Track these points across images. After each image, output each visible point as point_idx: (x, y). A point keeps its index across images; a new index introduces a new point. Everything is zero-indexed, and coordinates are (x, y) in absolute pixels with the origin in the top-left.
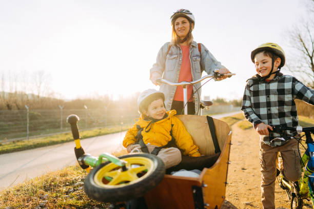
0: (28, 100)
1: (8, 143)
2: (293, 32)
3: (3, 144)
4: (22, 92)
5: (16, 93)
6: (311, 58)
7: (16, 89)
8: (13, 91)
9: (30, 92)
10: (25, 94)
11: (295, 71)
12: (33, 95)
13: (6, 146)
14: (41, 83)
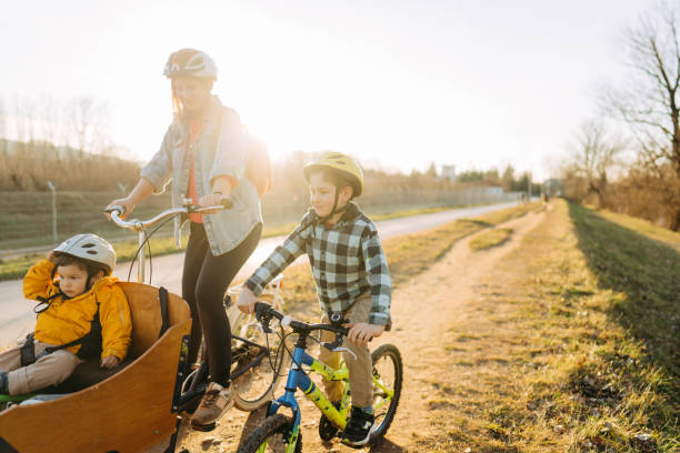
0: (59, 162)
1: (16, 257)
2: (640, 35)
3: (6, 259)
4: (45, 143)
5: (32, 144)
6: (672, 93)
7: (31, 136)
8: (26, 139)
9: (63, 144)
10: (53, 148)
11: (637, 121)
12: (69, 150)
13: (12, 266)
14: (85, 124)
